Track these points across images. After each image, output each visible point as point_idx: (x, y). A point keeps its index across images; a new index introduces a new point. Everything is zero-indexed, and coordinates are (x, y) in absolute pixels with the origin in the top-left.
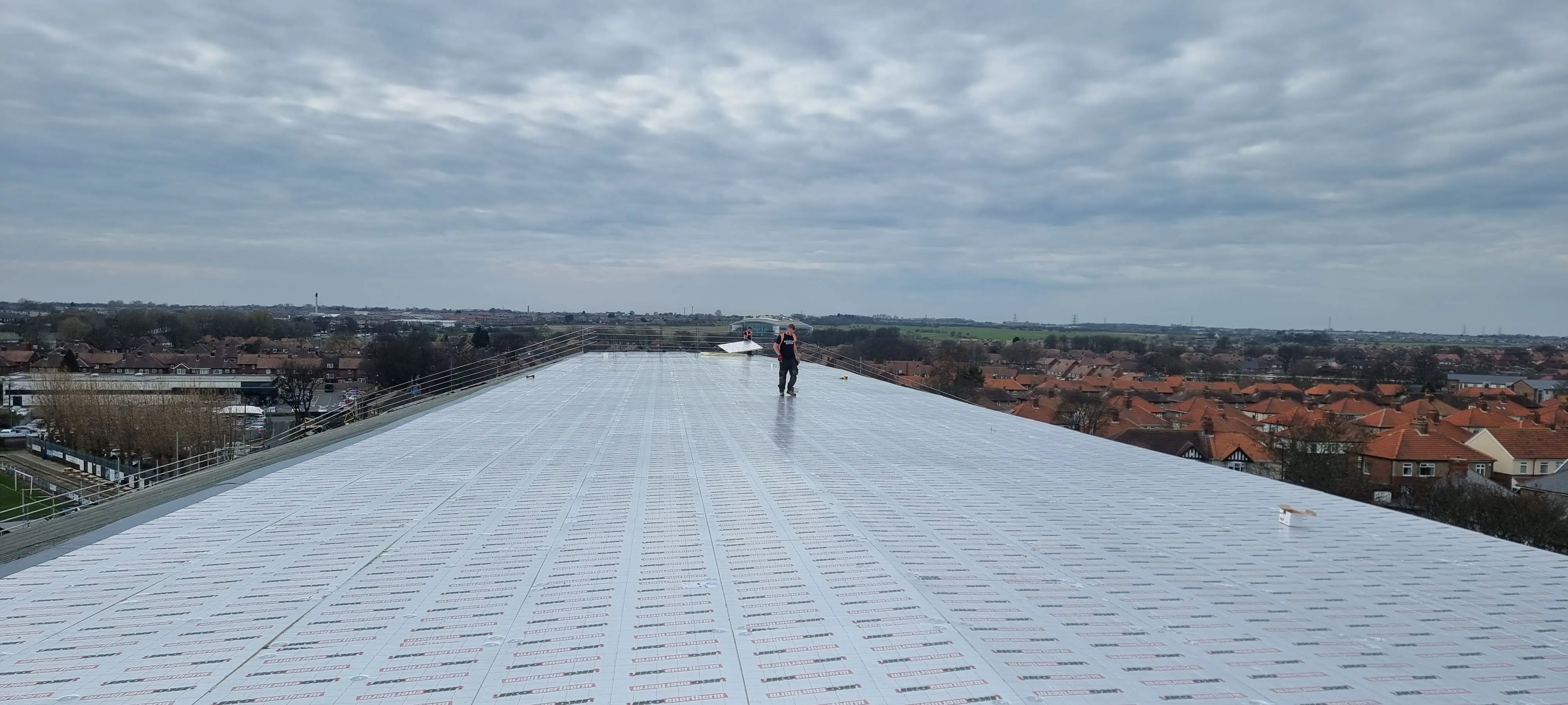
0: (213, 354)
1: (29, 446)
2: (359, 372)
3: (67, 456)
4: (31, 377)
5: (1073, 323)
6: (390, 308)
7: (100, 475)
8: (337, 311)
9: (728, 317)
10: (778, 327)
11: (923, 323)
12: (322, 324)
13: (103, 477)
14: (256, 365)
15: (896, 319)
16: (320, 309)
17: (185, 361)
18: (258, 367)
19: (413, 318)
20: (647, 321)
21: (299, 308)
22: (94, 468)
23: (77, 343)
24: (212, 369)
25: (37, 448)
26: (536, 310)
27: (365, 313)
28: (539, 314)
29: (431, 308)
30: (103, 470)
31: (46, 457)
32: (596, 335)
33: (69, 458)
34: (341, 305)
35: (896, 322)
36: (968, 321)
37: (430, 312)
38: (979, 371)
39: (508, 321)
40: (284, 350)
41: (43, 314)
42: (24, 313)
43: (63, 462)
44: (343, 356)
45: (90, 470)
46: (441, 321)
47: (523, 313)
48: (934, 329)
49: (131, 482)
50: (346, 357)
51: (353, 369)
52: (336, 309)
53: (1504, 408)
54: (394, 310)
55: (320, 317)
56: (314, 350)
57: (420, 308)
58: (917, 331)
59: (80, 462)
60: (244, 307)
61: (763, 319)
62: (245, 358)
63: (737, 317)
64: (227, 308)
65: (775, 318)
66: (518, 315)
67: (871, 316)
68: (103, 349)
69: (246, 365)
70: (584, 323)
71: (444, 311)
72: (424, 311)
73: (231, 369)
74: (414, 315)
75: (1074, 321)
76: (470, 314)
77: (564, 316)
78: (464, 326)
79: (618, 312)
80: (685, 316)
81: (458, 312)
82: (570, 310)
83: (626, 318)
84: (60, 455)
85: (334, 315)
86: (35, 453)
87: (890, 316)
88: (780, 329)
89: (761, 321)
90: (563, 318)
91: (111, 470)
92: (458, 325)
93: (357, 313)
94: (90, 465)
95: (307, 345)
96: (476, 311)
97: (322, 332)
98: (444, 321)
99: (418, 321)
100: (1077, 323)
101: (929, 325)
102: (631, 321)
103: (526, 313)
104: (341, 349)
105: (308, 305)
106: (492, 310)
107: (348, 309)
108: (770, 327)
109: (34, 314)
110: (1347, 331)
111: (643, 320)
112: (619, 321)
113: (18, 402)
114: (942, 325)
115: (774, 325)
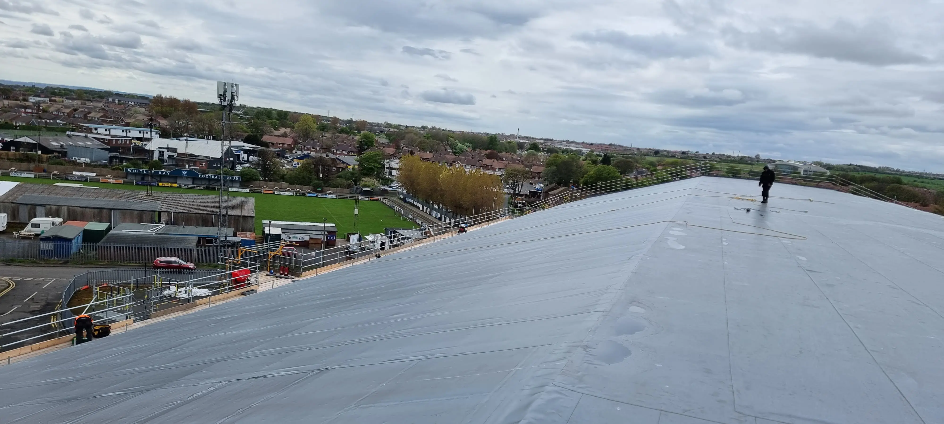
0: (473, 158)
1: (398, 195)
2: (541, 174)
3: (415, 202)
4: (396, 162)
6: (554, 139)
7: (429, 213)
8: (527, 139)
9: (764, 160)
11: (920, 176)
12: (521, 146)
13: (430, 214)
14: (492, 166)
15: (898, 170)
16: (520, 137)
17: (460, 160)
18: (493, 167)
19: (567, 146)
20: (707, 158)
21: (508, 136)
22: (427, 210)
23: (413, 146)
24: (472, 166)
25: (402, 197)
26: (637, 147)
27: (542, 141)
28: (638, 149)
29: (577, 141)
30: (431, 211)
31: (406, 202)
32: (709, 167)
33: (415, 203)
34: (529, 136)
35: (898, 173)
37: (576, 143)
39: (620, 152)
40: (504, 159)
41: (396, 130)
42: (388, 129)
43: (413, 205)
44: (534, 165)
45: (425, 210)
46: (583, 149)
47: (629, 148)
48: (930, 181)
49: (443, 219)
50: (536, 165)
51: (539, 173)
52: (527, 138)
54: (556, 140)
55: (520, 143)
56: (519, 160)
57: (571, 140)
58: (915, 181)
59: (420, 206)
60: (481, 133)
61: (792, 163)
62: (487, 161)
63: (771, 160)
64: (474, 133)
66: (626, 149)
67: (877, 167)
68: (424, 150)
69: (487, 165)
70: (666, 156)
71: (583, 143)
72: (573, 142)
73: (480, 167)
74: (567, 144)
76: (598, 146)
77: (654, 151)
78: (595, 153)
79: (688, 151)
80: (733, 157)
81: (592, 144)
82: (657, 148)
83: (693, 155)
84: (412, 201)
85: (527, 141)
86: (400, 199)
89: (790, 164)
90: (653, 152)
91: (434, 212)
92: (592, 151)
93: (537, 141)
94: (425, 208)
95: (515, 157)
96: (601, 144)
97: (520, 150)
98: (584, 149)
99: (570, 148)
101: (926, 178)
102: (696, 157)
103: (631, 148)
104: (533, 160)
105: (512, 135)
106: (610, 145)
107: (533, 138)
109: (392, 130)
111: (705, 157)
112: (688, 157)
113: (390, 173)
114: (938, 179)
115: (799, 168)
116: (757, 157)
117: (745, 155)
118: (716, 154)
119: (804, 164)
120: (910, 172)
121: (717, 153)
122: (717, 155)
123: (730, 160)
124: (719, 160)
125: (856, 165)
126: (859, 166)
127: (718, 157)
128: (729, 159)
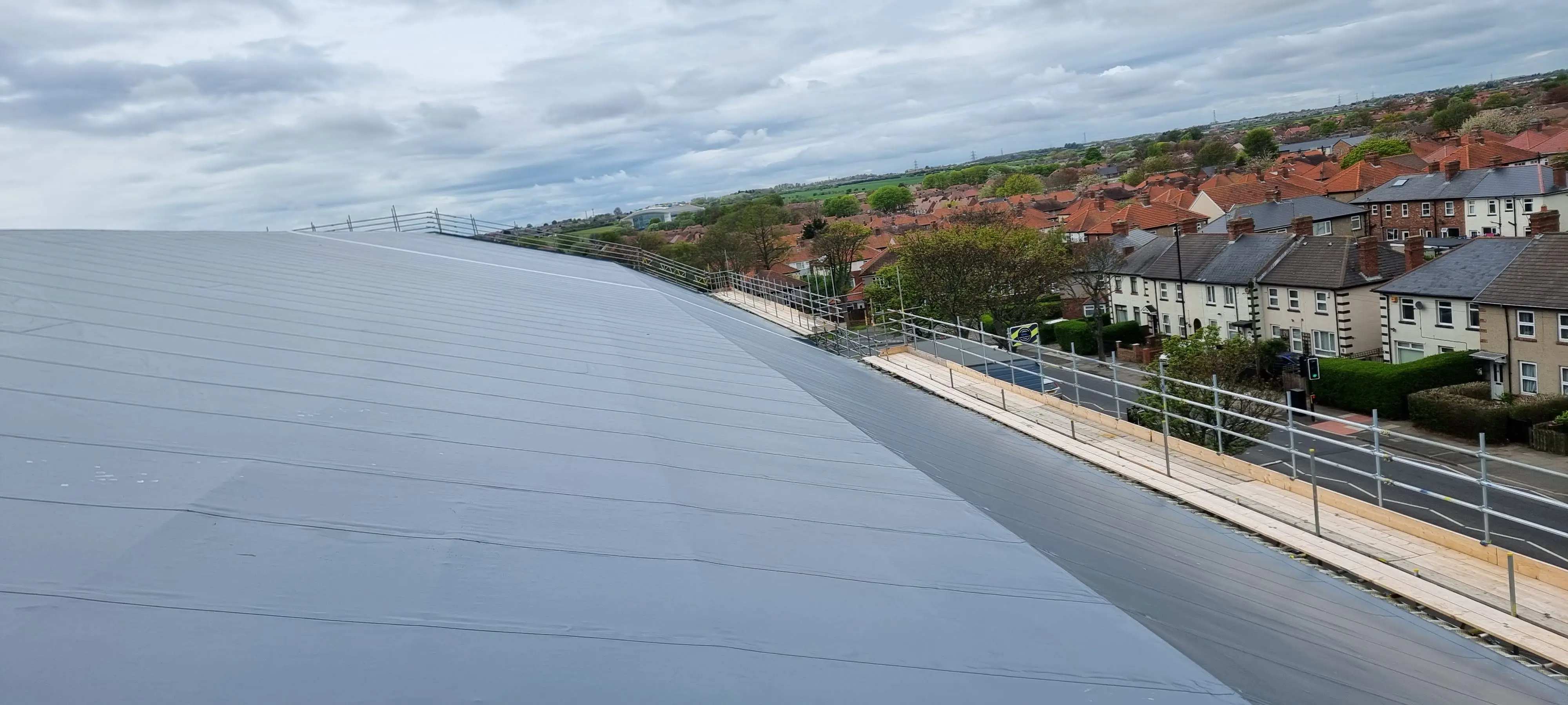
5: (972, 160)
10: (669, 215)
35: (798, 189)
36: (869, 176)
38: (823, 222)
48: (835, 190)
53: (1293, 169)
58: (814, 194)
65: (664, 206)
75: (974, 158)
87: (792, 185)
88: (672, 216)
100: (976, 159)
101: (830, 187)
108: (662, 215)
110: (1232, 121)
115: (663, 213)
116: (617, 211)
117: (600, 214)
118: (557, 221)
119: (669, 206)
120: (812, 184)
121: (559, 220)
122: (559, 223)
123: (579, 226)
124: (560, 230)
125: (746, 192)
126: (750, 192)
127: (560, 226)
128: (577, 225)
